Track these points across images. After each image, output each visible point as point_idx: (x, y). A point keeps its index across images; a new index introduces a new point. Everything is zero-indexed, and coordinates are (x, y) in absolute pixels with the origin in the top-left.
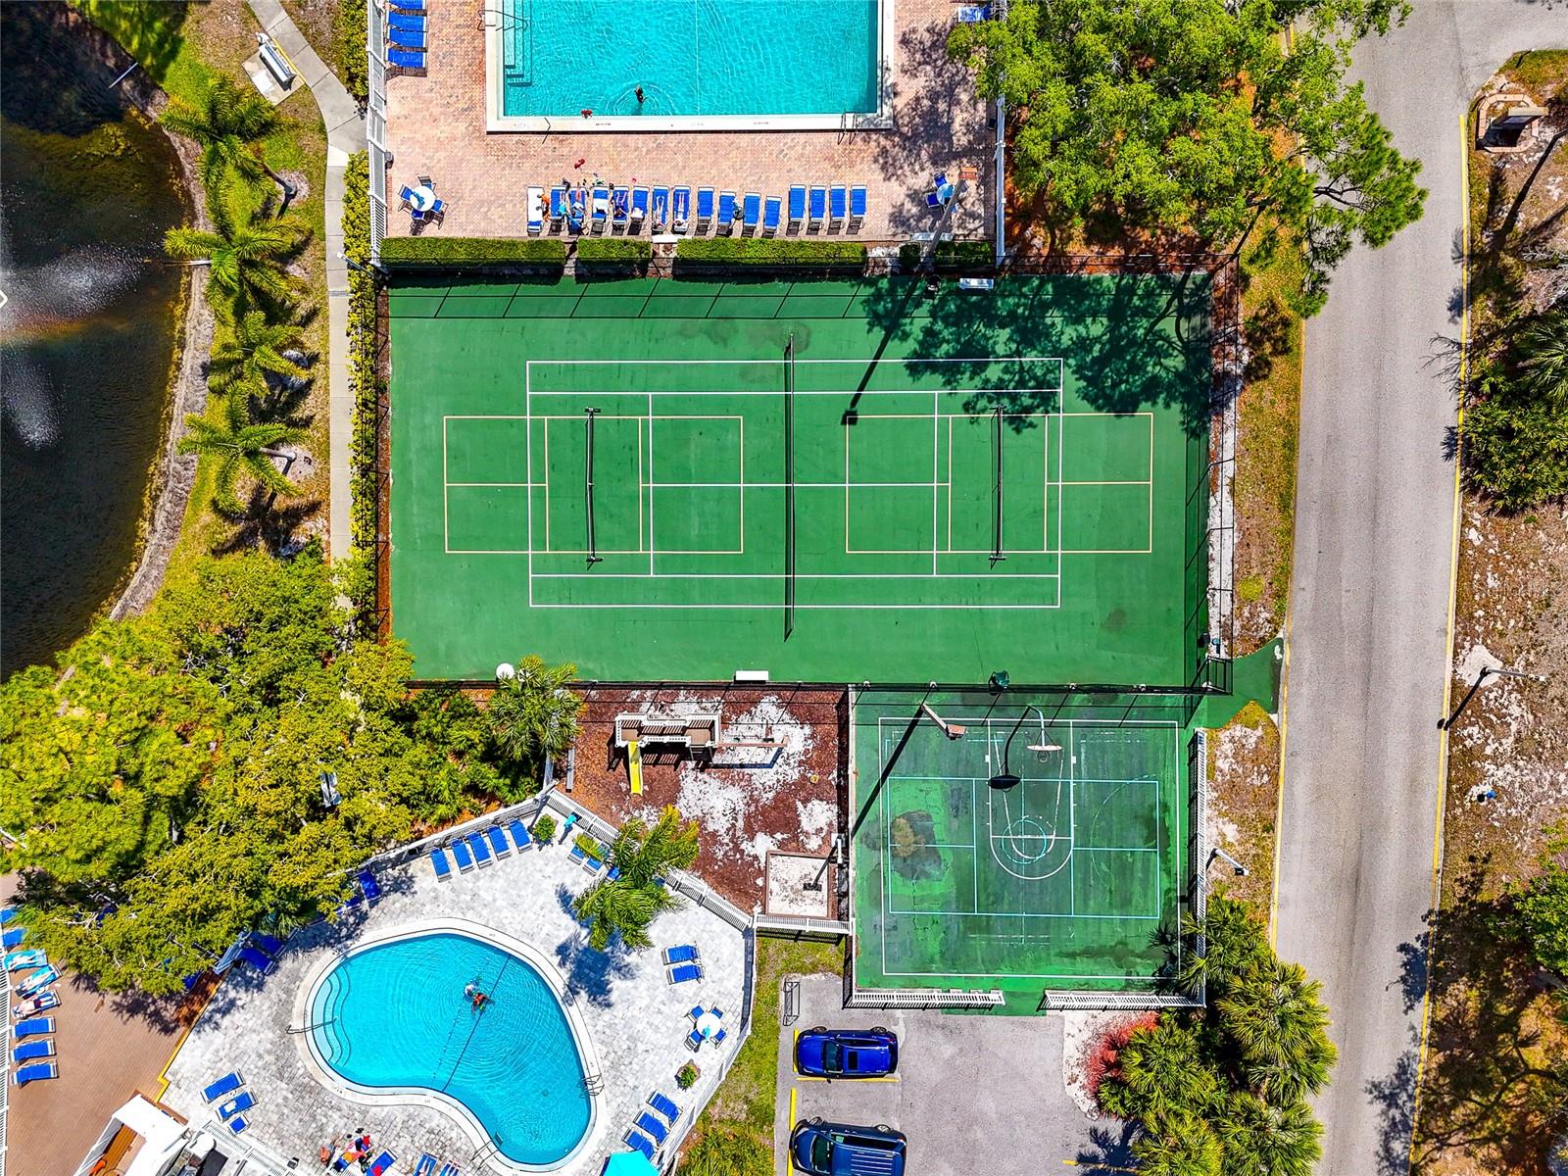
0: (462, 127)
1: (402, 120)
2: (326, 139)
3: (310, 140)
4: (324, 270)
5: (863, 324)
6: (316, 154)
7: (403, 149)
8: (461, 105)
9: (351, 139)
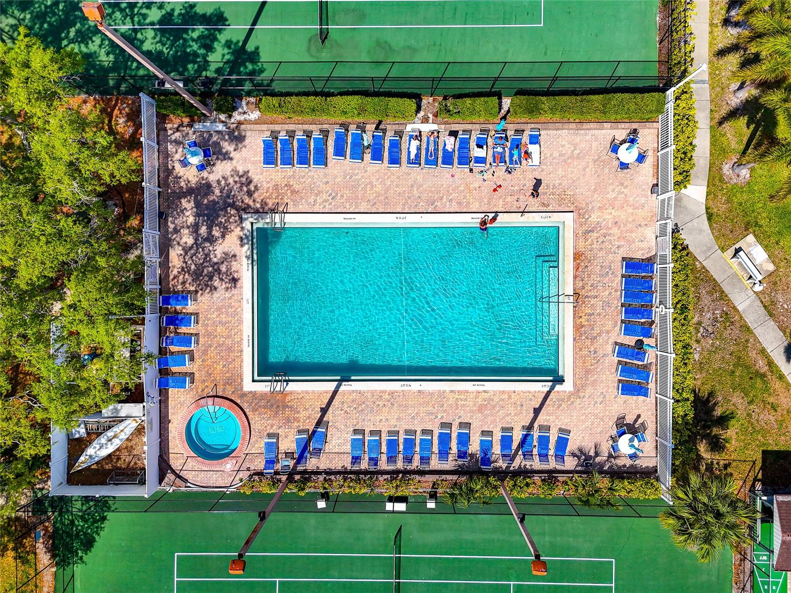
0: (594, 218)
1: (643, 223)
2: (707, 208)
3: (721, 208)
4: (712, 101)
5: (264, 57)
6: (716, 196)
7: (643, 200)
8: (595, 235)
9: (685, 208)
